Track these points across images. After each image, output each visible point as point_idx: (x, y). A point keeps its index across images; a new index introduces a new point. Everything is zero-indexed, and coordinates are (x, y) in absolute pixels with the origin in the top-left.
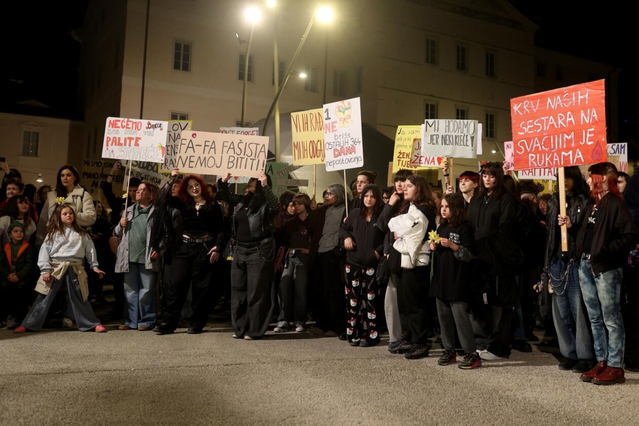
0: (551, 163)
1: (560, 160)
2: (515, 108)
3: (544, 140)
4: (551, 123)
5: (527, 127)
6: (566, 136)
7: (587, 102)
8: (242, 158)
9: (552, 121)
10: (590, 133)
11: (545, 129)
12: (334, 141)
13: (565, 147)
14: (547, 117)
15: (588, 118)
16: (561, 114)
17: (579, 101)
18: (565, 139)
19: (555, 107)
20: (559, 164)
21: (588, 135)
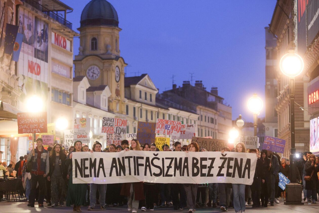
0: (30, 132)
1: (33, 131)
2: (19, 116)
3: (28, 125)
5: (22, 122)
6: (35, 125)
7: (41, 117)
8: (218, 147)
11: (28, 123)
12: (78, 132)
13: (34, 128)
15: (42, 121)
21: (42, 125)
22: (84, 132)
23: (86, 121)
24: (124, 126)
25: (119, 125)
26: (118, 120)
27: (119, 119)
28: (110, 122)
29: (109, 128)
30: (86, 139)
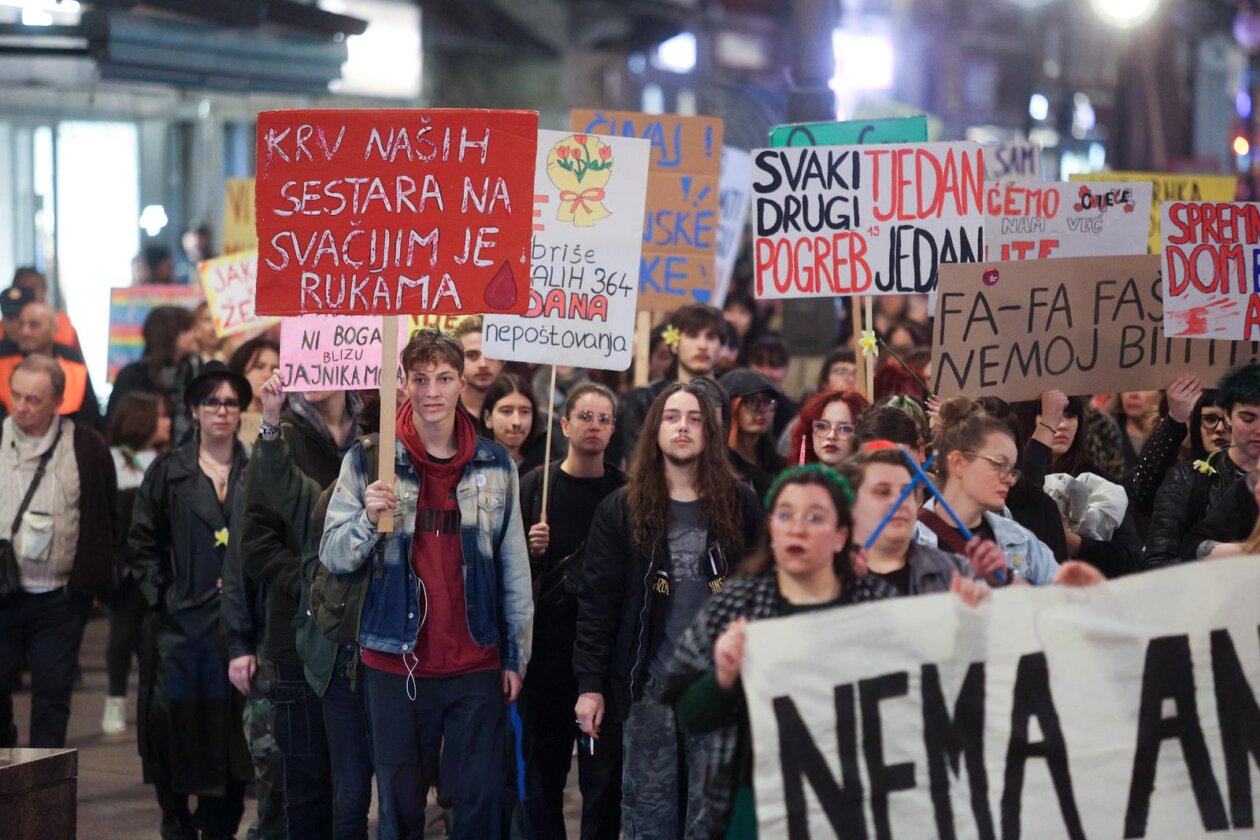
0: (365, 301)
1: (393, 298)
2: (271, 139)
3: (349, 238)
4: (374, 197)
5: (300, 198)
6: (415, 236)
7: (483, 160)
9: (377, 191)
10: (486, 237)
11: (355, 210)
13: (409, 264)
14: (365, 180)
15: (484, 199)
16: (405, 178)
17: (462, 153)
18: (411, 243)
19: (389, 157)
20: (389, 307)
21: (479, 241)
22: (583, 263)
23: (608, 165)
24: (962, 209)
25: (910, 207)
26: (897, 158)
27: (909, 151)
28: (827, 185)
29: (822, 249)
30: (596, 326)
